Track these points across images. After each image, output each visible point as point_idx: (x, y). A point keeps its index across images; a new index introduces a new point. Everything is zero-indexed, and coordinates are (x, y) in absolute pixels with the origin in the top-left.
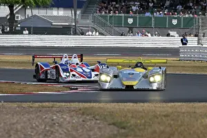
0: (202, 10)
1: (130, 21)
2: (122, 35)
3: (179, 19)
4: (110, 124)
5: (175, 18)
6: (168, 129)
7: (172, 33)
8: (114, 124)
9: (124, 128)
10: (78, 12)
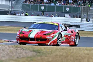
0: (83, 3)
1: (43, 8)
2: (38, 16)
3: (70, 8)
4: (31, 51)
5: (68, 7)
6: (64, 54)
7: (66, 15)
8: (34, 51)
9: (40, 53)
10: (13, 3)
